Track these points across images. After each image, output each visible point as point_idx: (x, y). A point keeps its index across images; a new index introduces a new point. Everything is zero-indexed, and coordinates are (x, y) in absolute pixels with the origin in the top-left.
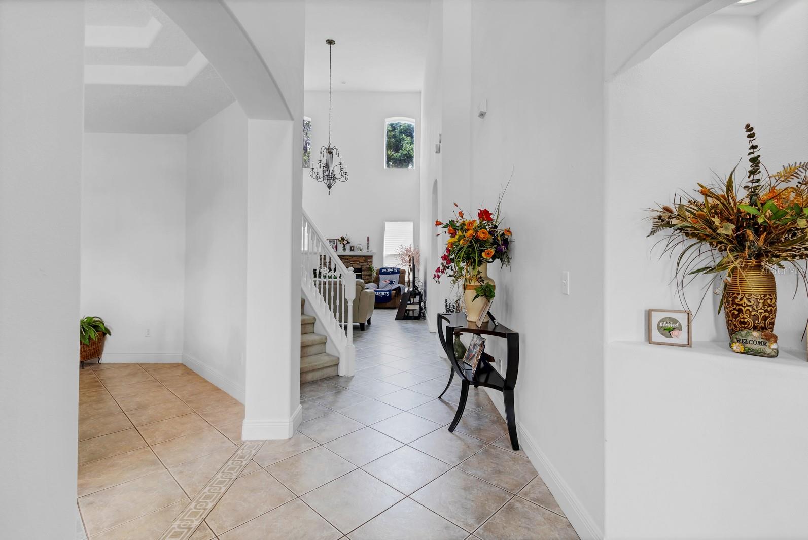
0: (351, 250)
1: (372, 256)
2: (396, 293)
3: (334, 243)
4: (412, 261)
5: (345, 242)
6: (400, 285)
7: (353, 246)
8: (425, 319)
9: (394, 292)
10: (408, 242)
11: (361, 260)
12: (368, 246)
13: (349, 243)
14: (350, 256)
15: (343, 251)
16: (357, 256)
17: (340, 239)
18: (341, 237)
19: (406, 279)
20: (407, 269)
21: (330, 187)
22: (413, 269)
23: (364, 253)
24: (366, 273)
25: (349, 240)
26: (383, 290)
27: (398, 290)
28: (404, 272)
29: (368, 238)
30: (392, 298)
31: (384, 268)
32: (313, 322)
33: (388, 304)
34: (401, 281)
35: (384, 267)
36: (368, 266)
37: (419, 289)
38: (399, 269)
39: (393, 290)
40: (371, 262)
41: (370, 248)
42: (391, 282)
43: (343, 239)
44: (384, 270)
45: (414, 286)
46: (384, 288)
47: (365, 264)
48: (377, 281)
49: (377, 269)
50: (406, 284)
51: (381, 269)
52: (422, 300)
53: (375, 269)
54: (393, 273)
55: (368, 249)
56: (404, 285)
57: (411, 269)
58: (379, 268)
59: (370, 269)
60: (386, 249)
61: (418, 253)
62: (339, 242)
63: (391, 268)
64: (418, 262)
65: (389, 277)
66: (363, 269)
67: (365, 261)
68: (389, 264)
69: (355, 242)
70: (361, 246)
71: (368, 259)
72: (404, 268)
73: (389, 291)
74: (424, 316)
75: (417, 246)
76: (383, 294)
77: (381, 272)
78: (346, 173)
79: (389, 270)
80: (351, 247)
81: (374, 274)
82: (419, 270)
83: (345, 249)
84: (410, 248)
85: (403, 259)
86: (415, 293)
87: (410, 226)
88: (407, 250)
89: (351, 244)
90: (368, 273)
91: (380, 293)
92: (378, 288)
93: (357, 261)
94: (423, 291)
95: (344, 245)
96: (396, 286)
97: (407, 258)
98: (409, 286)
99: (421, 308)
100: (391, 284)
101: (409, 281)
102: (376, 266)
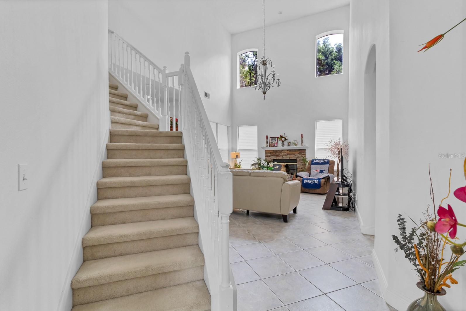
0: (288, 145)
1: (305, 150)
2: (325, 181)
3: (275, 141)
4: (340, 154)
5: (283, 139)
6: (329, 174)
7: (290, 143)
8: (355, 211)
9: (323, 180)
10: (338, 137)
11: (296, 153)
12: (302, 142)
13: (287, 140)
14: (288, 150)
15: (281, 146)
16: (293, 150)
17: (280, 137)
18: (280, 136)
19: (335, 168)
20: (336, 160)
21: (264, 93)
22: (342, 160)
23: (299, 147)
24: (300, 163)
25: (286, 138)
26: (314, 178)
27: (327, 179)
28: (333, 163)
29: (302, 135)
30: (322, 185)
31: (315, 160)
32: (196, 231)
33: (318, 191)
34: (331, 170)
35: (316, 158)
36: (302, 158)
37: (348, 180)
38: (329, 160)
39: (322, 179)
40: (305, 154)
41: (303, 144)
42: (321, 171)
43: (282, 137)
44: (315, 161)
45: (343, 176)
46: (313, 177)
47: (300, 156)
48: (309, 170)
49: (309, 160)
50: (335, 173)
51: (313, 161)
52: (351, 190)
53: (308, 160)
54: (323, 163)
55: (302, 144)
56: (333, 174)
57: (340, 160)
58: (311, 159)
59: (304, 160)
60: (317, 143)
61: (346, 146)
62: (279, 140)
63: (321, 159)
64: (347, 154)
65: (319, 167)
66: (298, 160)
67: (299, 154)
68: (320, 155)
69: (290, 139)
70: (296, 142)
71: (302, 152)
72: (333, 159)
73: (319, 179)
74: (354, 207)
75: (346, 141)
76: (313, 181)
77: (312, 162)
78: (278, 79)
79: (319, 161)
80: (288, 143)
81: (307, 164)
82: (347, 161)
83: (283, 145)
84: (339, 142)
85: (332, 152)
86: (344, 183)
87: (338, 124)
88: (336, 144)
89: (289, 141)
90: (302, 163)
91: (310, 181)
92: (310, 176)
93: (293, 154)
94: (352, 182)
95: (283, 142)
96: (325, 175)
97: (336, 151)
98: (338, 176)
99: (350, 200)
100: (321, 173)
101: (338, 171)
102: (309, 157)
